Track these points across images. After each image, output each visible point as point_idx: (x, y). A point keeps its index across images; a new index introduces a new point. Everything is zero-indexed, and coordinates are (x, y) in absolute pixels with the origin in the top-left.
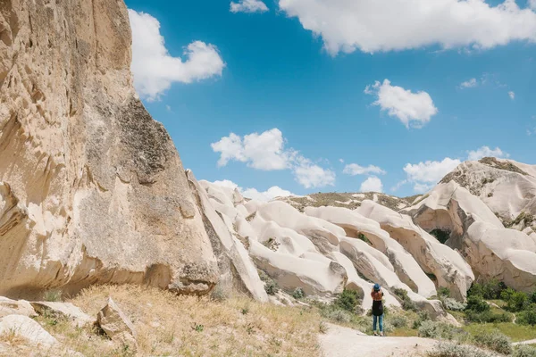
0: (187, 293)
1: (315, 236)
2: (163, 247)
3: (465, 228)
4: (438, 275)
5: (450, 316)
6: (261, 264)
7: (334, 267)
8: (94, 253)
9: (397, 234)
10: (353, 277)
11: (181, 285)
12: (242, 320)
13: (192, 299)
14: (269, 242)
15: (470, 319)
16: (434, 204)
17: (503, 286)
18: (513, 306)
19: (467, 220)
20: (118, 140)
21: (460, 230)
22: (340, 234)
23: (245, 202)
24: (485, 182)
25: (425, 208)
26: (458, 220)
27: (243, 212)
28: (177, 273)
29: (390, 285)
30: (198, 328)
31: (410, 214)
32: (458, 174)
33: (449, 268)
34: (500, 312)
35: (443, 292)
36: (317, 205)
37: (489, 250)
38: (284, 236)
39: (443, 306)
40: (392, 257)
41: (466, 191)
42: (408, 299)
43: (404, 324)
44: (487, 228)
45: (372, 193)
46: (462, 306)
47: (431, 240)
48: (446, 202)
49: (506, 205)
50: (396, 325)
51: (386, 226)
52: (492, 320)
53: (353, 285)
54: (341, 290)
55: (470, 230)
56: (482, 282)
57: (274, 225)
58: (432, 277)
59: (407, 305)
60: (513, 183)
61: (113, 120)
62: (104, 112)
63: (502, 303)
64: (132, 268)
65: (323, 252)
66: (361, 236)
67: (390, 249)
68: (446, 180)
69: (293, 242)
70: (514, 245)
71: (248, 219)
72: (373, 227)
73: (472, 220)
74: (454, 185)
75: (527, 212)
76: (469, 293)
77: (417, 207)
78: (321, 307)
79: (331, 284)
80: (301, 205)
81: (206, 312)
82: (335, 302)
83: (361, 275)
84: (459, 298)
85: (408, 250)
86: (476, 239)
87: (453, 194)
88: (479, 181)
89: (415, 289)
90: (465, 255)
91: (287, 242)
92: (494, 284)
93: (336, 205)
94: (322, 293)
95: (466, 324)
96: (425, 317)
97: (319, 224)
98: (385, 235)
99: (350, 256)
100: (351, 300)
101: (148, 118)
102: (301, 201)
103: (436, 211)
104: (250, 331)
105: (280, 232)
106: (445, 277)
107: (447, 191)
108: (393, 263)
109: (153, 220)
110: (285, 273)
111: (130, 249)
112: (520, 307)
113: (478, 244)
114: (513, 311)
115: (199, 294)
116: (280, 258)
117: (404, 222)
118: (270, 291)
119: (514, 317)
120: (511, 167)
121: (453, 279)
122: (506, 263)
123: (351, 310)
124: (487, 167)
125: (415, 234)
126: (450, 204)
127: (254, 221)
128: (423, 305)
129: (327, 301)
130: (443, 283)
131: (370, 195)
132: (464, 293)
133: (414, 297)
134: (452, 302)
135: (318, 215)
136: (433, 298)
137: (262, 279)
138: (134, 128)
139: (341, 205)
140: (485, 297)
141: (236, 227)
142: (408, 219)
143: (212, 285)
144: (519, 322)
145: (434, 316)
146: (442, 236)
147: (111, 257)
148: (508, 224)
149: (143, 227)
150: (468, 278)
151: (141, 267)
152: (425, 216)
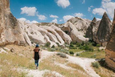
0: (21, 45)
1: (41, 32)
2: (17, 38)
3: (71, 31)
4: (65, 40)
5: (66, 48)
6: (30, 37)
7: (45, 38)
8: (7, 40)
9: (58, 32)
10: (49, 40)
11: (20, 44)
12: (29, 49)
13: (22, 46)
14: (32, 33)
15: (70, 48)
16: (65, 26)
17: (77, 42)
18: (78, 46)
19: (71, 29)
20: (9, 21)
21: (70, 31)
22: (47, 32)
23: (27, 24)
24: (75, 22)
25: (64, 27)
26: (70, 29)
27: (26, 26)
28: (19, 42)
29: (56, 42)
30: (23, 51)
31: (61, 28)
32: (70, 20)
33: (67, 39)
34: (76, 47)
35: (66, 43)
36: (42, 25)
37: (75, 35)
38: (35, 32)
39: (65, 46)
40: (56, 36)
41: (72, 24)
42: (59, 45)
43: (58, 49)
44: (75, 31)
45: (54, 23)
46: (69, 46)
47: (64, 33)
48: (68, 26)
49: (79, 27)
50: (56, 49)
51: (56, 30)
52: (74, 48)
53: (49, 42)
54: (46, 43)
55: (72, 31)
56: (73, 41)
57: (33, 29)
58: (64, 40)
59: (59, 46)
60: (80, 22)
61: (8, 18)
62: (6, 17)
63: (76, 45)
64: (12, 42)
65: (43, 35)
66: (51, 32)
67: (56, 35)
68: (68, 21)
69: (37, 33)
70: (79, 35)
71: (27, 28)
72: (53, 30)
73: (72, 29)
74: (70, 22)
75: (82, 28)
76: (71, 43)
77: (62, 26)
78: (42, 46)
79: (44, 42)
80: (39, 25)
81: (24, 48)
82: (45, 45)
83: (50, 40)
84: (69, 44)
85: (60, 35)
86: (73, 33)
87: (69, 24)
88: (74, 22)
89: (60, 43)
90: (70, 36)
91: (36, 33)
92: (75, 42)
93: (46, 25)
94: (42, 43)
95: (69, 49)
96: (62, 48)
97: (42, 29)
98: (55, 32)
99: (48, 36)
100: (48, 45)
101: (13, 17)
102: (39, 24)
103: (66, 27)
104: (31, 51)
105: (34, 31)
106: (66, 40)
107: (68, 23)
108: (57, 38)
109: (15, 34)
110: (35, 39)
111: (12, 39)
112: (79, 46)
113: (73, 34)
114: (78, 47)
115: (22, 45)
116: (34, 36)
117: (59, 29)
118: (32, 43)
119: (78, 48)
120: (80, 19)
121: (68, 41)
122: (78, 38)
123: (48, 47)
124: (76, 19)
125: (61, 32)
126: (69, 26)
127: (29, 28)
128: (62, 46)
129: (43, 45)
130: (66, 41)
131: (53, 23)
132: (70, 44)
133: (60, 44)
134: (67, 45)
135: (42, 28)
136: (64, 44)
137: (31, 41)
138: (11, 18)
139: (47, 26)
140: (73, 44)
141: (25, 29)
142: (60, 29)
143: (24, 44)
144: (79, 49)
145: (63, 48)
146: (66, 32)
147: (9, 40)
148: (79, 30)
149: (13, 35)
150: (70, 41)
151: (13, 42)
152: (63, 28)
